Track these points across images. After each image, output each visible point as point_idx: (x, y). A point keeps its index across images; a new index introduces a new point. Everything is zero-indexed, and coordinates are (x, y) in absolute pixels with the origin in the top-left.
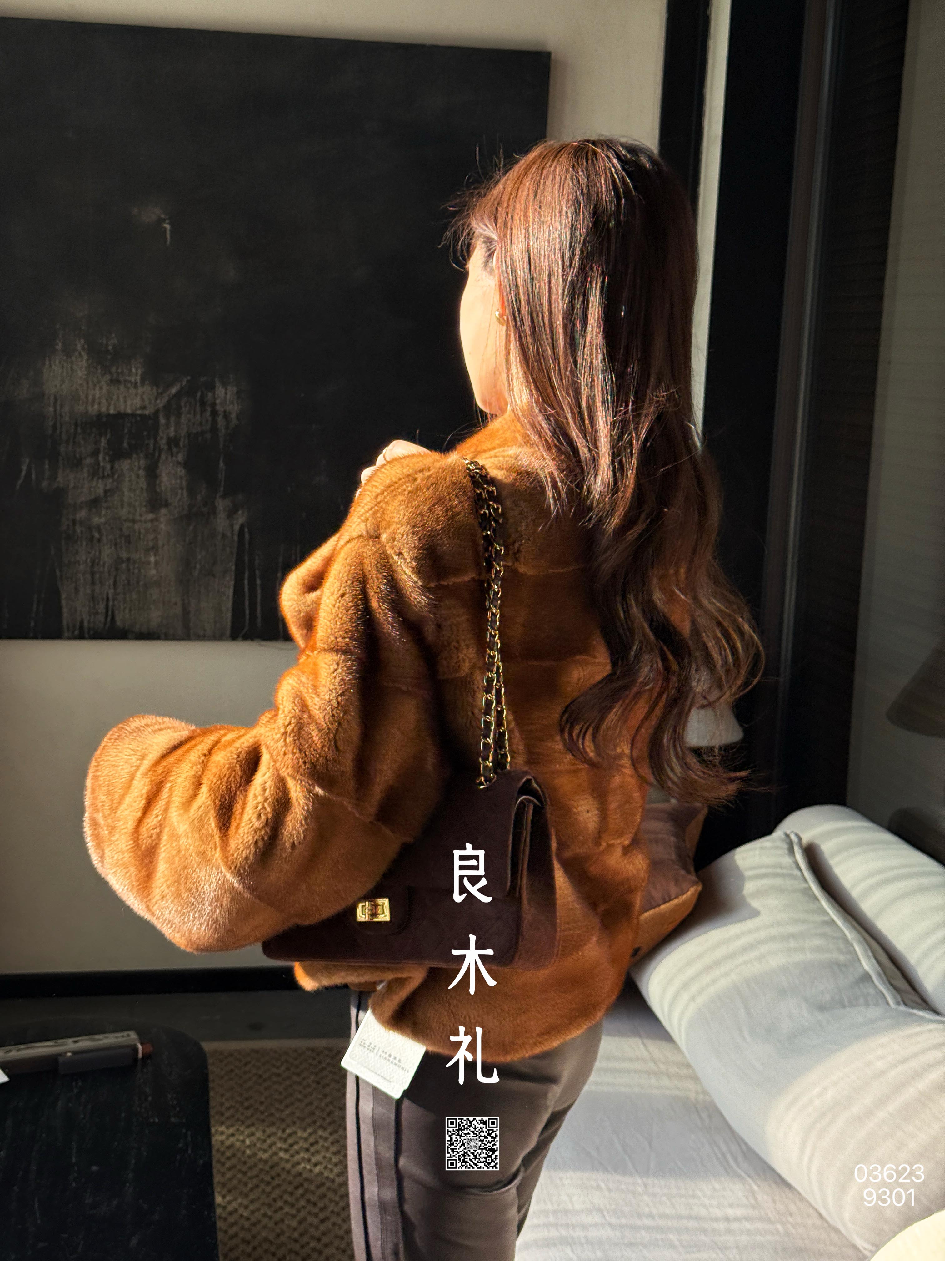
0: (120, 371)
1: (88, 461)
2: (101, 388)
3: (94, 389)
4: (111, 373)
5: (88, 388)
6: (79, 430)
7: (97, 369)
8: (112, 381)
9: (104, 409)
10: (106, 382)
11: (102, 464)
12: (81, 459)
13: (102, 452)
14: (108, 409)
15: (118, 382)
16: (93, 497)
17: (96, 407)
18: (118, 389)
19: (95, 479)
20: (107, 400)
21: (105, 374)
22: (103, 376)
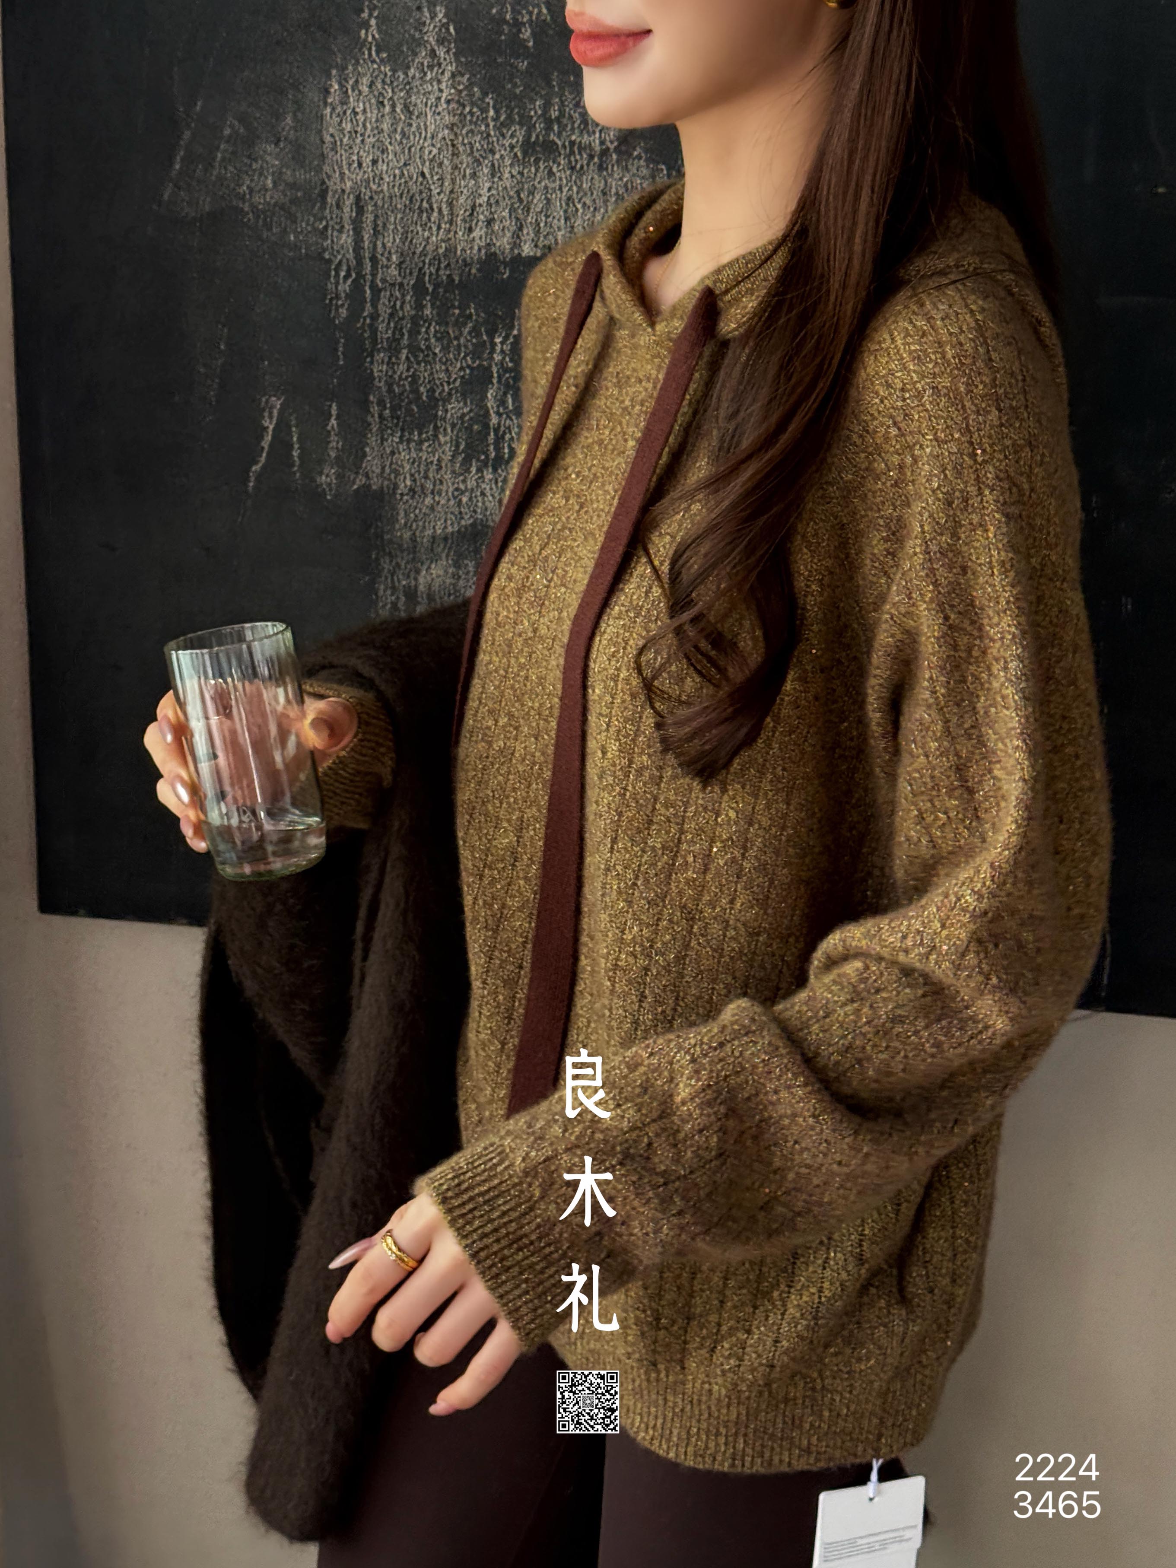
0: (554, 114)
1: (455, 408)
2: (494, 171)
3: (474, 175)
4: (525, 121)
5: (455, 168)
6: (428, 312)
7: (484, 110)
8: (528, 147)
9: (504, 243)
10: (512, 147)
11: (494, 420)
12: (434, 401)
13: (495, 381)
14: (516, 243)
15: (550, 149)
16: (467, 521)
17: (476, 234)
18: (551, 173)
19: (474, 470)
20: (512, 210)
21: (510, 120)
22: (501, 127)
